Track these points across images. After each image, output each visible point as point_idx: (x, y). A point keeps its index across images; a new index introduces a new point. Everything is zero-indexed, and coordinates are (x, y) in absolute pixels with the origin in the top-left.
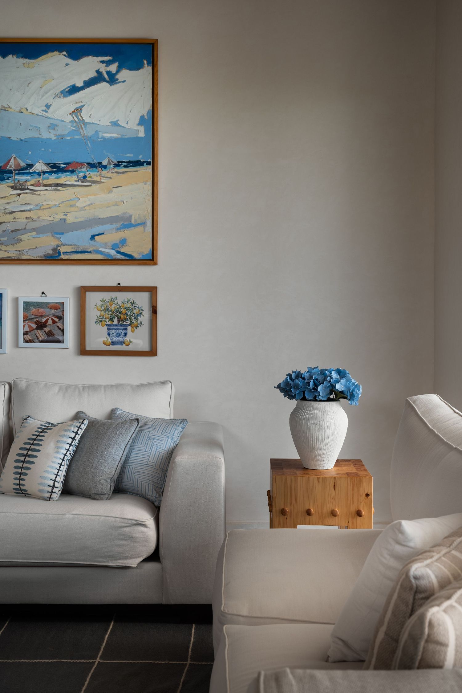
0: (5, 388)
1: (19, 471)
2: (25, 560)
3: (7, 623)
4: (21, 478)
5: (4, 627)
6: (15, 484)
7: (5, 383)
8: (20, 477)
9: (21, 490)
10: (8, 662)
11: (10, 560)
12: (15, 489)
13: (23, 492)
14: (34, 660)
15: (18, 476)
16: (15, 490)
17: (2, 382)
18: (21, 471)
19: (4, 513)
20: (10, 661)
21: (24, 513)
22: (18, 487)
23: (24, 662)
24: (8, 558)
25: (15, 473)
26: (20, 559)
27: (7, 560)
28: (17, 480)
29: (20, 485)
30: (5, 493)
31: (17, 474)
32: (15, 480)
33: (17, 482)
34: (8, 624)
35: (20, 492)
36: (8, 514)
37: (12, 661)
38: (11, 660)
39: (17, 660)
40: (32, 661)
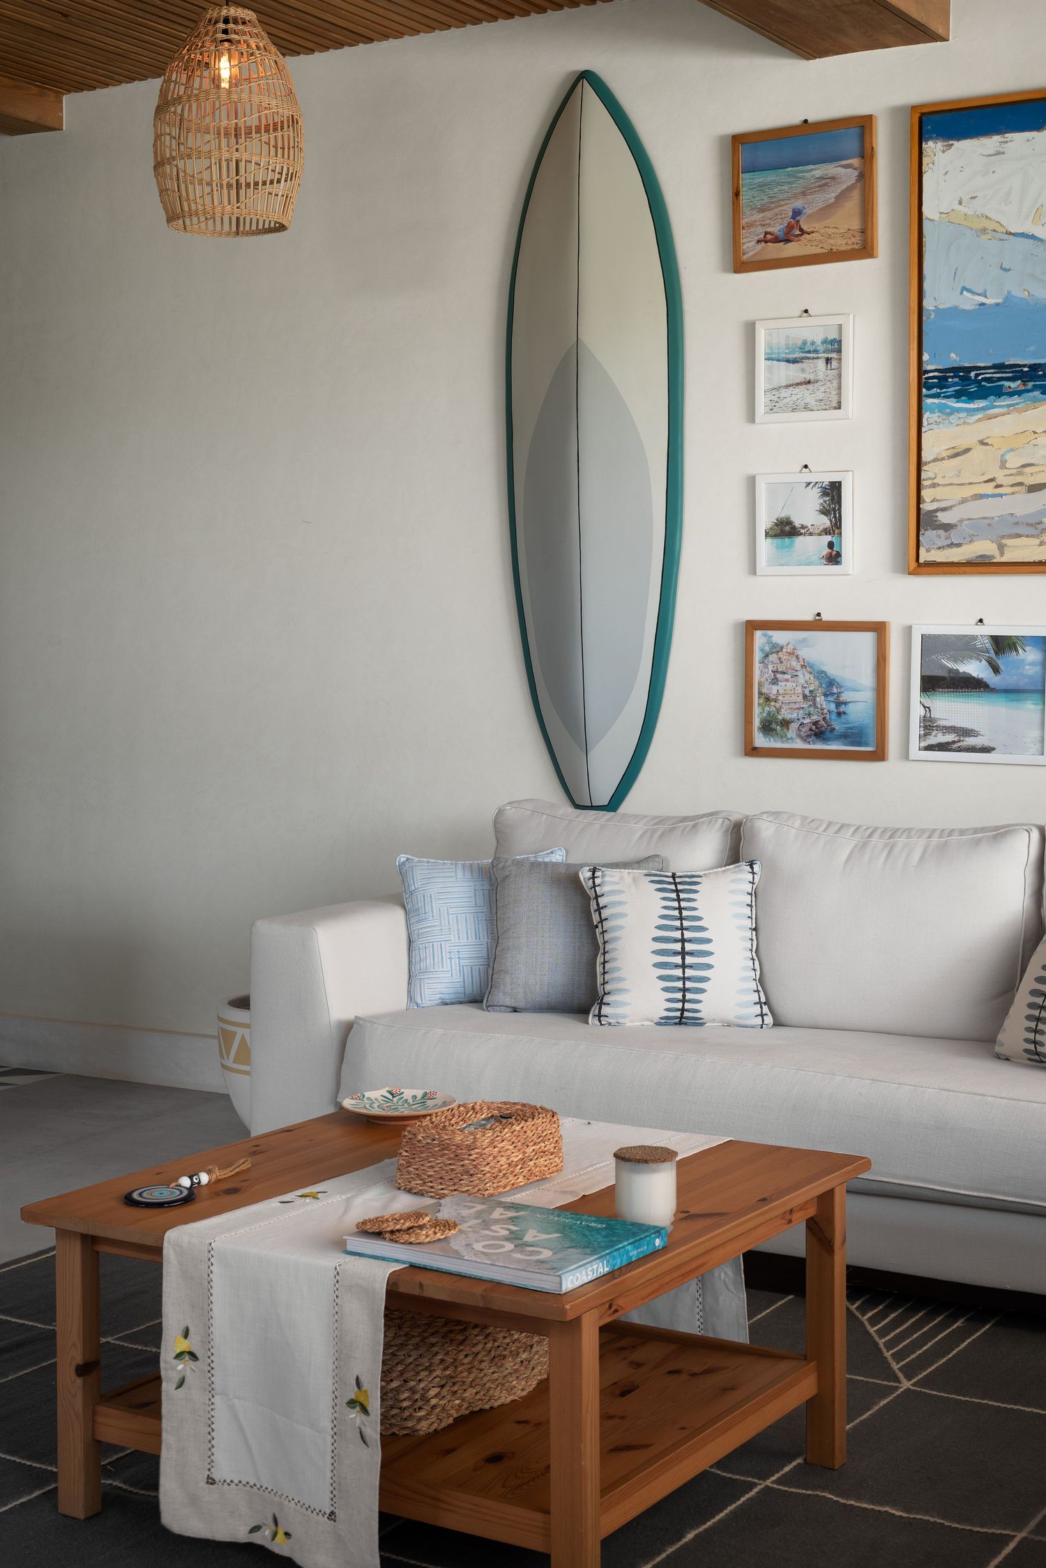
0: (1029, 837)
1: (1036, 1013)
2: (1020, 1197)
3: (987, 1327)
4: (1038, 1028)
5: (979, 1334)
6: (1027, 1040)
7: (1032, 827)
8: (1037, 1026)
9: (1037, 1053)
10: (958, 1399)
11: (990, 1196)
12: (1026, 1051)
13: (1042, 1058)
14: (1010, 1404)
15: (1033, 1025)
16: (1028, 1053)
17: (1023, 825)
18: (1040, 1013)
19: (981, 1095)
20: (961, 1398)
21: (1022, 1101)
22: (1032, 1047)
23: (989, 1405)
24: (985, 1191)
25: (1029, 1018)
26: (1009, 1196)
27: (982, 1195)
28: (1030, 1032)
29: (1035, 1042)
30: (1011, 1059)
31: (1032, 1021)
32: (1027, 1031)
33: (1031, 1036)
34: (988, 1329)
35: (1037, 1057)
36: (990, 1098)
37: (965, 1399)
38: (964, 1396)
39: (976, 1399)
40: (1005, 1405)
